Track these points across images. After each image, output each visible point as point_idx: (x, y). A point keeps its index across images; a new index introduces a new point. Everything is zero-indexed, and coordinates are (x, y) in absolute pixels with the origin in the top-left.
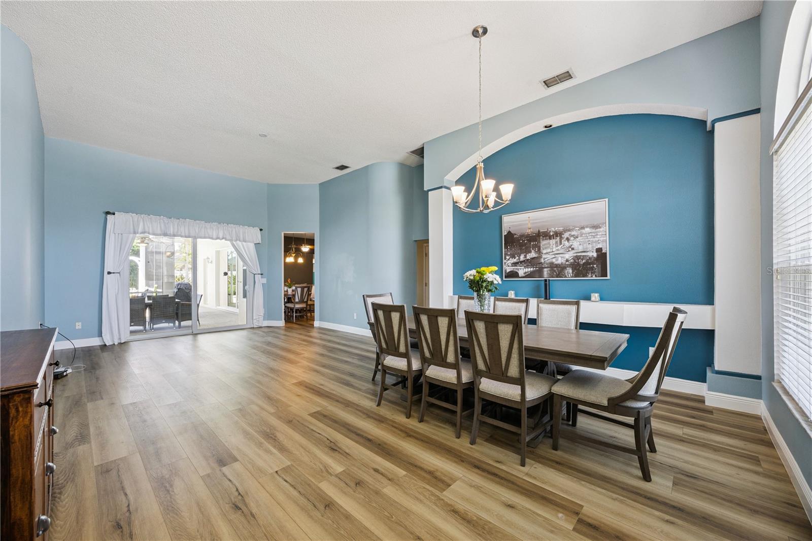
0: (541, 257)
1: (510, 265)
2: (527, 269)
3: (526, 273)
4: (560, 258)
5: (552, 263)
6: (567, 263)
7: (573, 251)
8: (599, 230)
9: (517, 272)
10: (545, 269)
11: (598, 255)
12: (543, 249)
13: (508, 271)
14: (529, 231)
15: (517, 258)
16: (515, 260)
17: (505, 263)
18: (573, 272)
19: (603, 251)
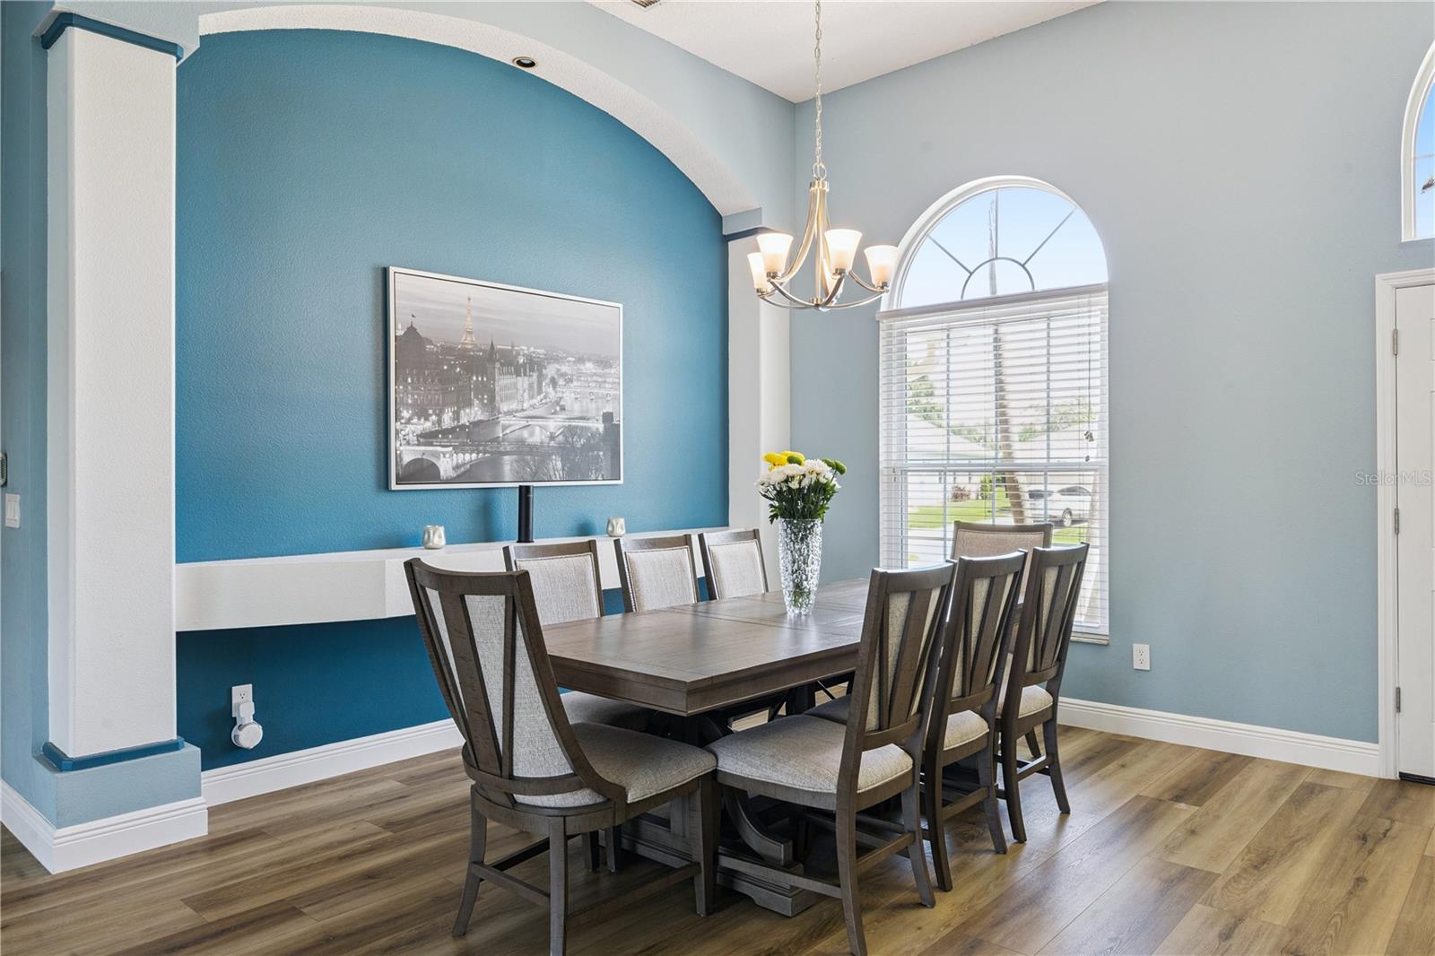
0: (494, 422)
1: (413, 439)
2: (461, 455)
3: (457, 467)
4: (537, 429)
5: (521, 442)
6: (552, 443)
7: (563, 415)
8: (607, 371)
9: (433, 465)
10: (506, 458)
11: (605, 428)
12: (502, 401)
13: (407, 459)
14: (467, 341)
15: (434, 418)
16: (428, 425)
17: (397, 432)
18: (563, 466)
19: (615, 419)
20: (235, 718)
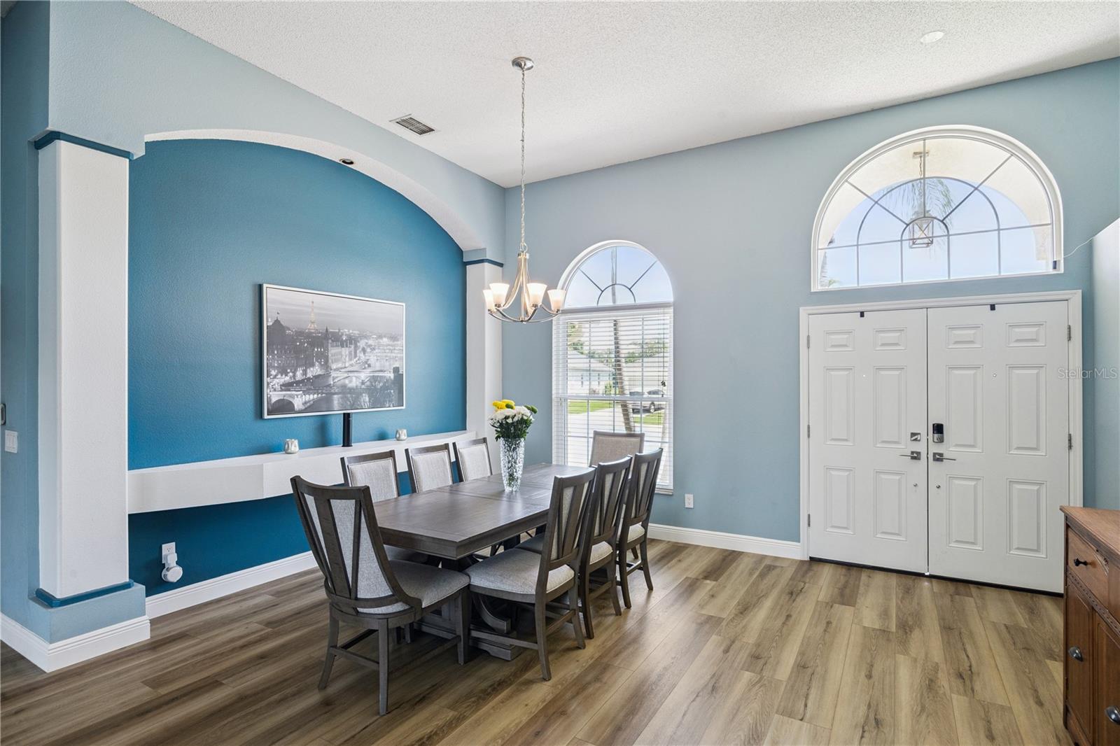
0: (327, 375)
1: (277, 387)
2: (308, 396)
3: (306, 403)
4: (354, 378)
5: (344, 386)
6: (363, 387)
7: (369, 370)
8: (396, 342)
9: (291, 403)
10: (335, 396)
11: (395, 377)
12: (333, 362)
13: (274, 400)
14: (311, 327)
15: (291, 374)
16: (287, 379)
17: (268, 384)
18: (370, 399)
19: (400, 373)
20: (164, 564)
